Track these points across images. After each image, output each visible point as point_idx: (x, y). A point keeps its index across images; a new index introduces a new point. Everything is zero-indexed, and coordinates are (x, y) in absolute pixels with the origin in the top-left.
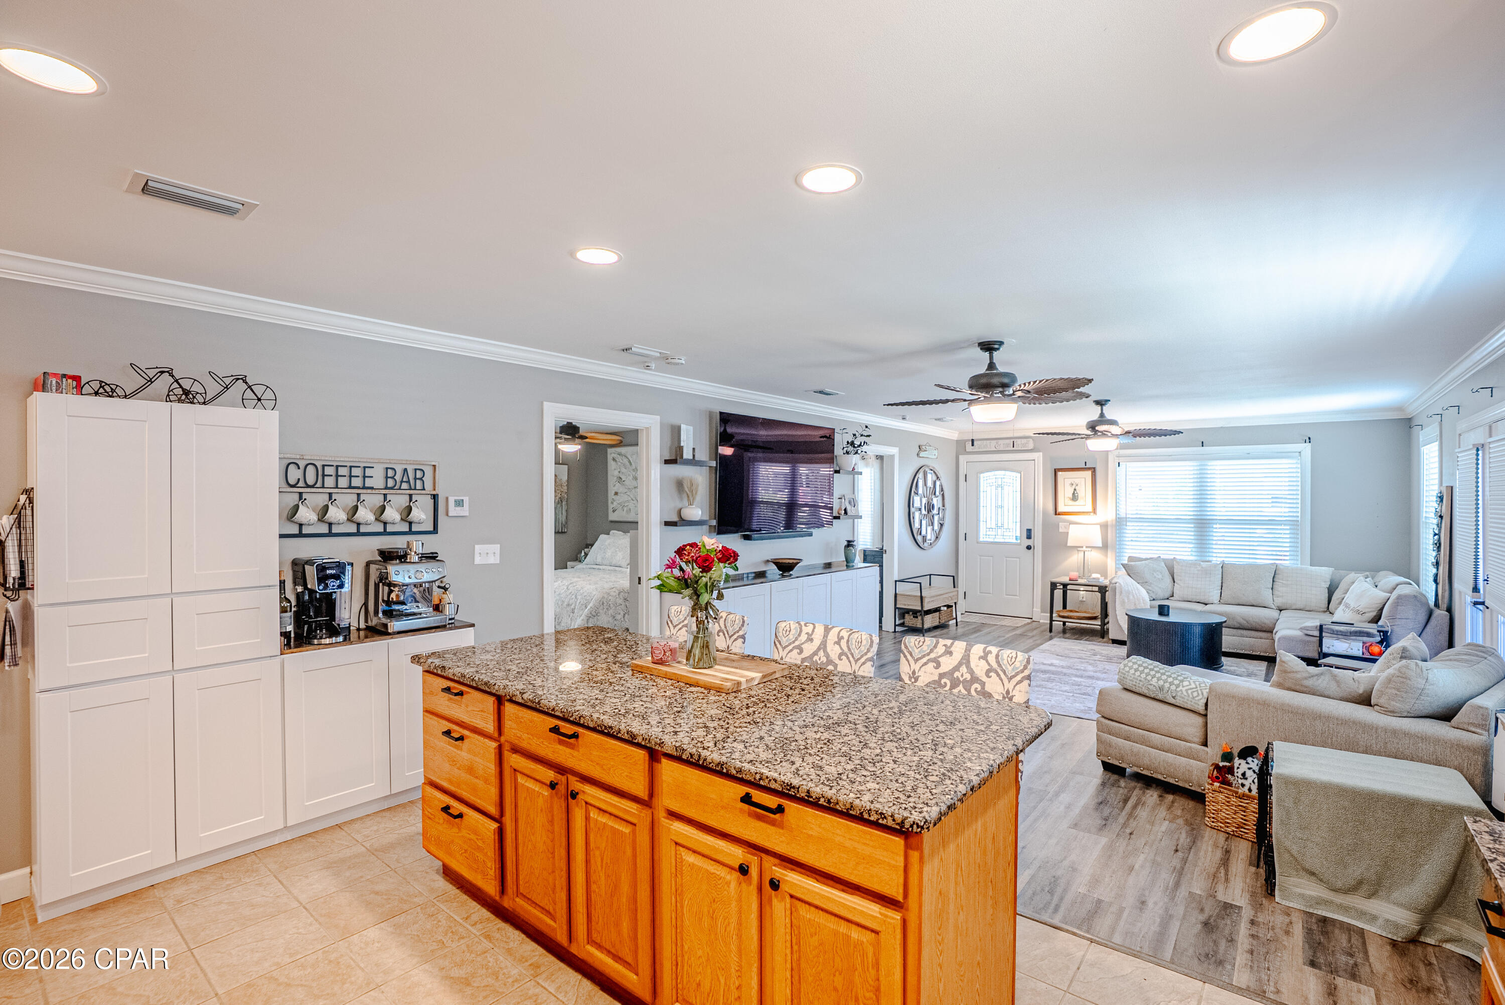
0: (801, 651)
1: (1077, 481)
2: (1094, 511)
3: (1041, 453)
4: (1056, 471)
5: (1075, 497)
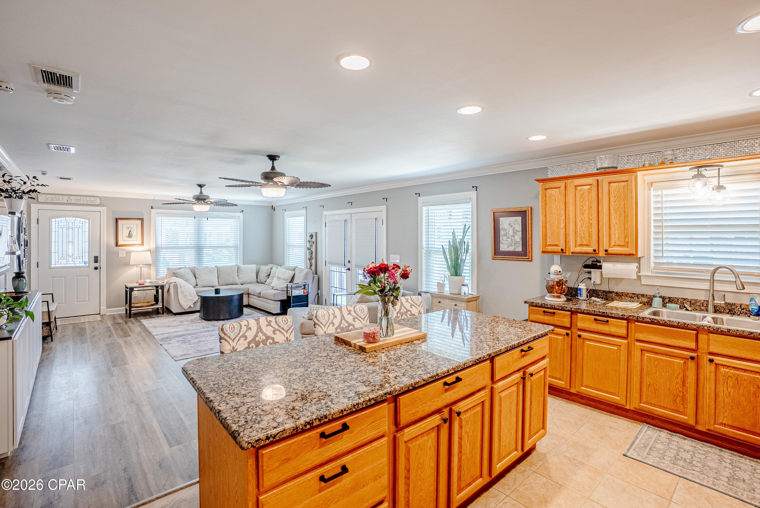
0: (334, 325)
1: (131, 226)
2: (142, 244)
3: (105, 208)
4: (117, 220)
5: (130, 236)
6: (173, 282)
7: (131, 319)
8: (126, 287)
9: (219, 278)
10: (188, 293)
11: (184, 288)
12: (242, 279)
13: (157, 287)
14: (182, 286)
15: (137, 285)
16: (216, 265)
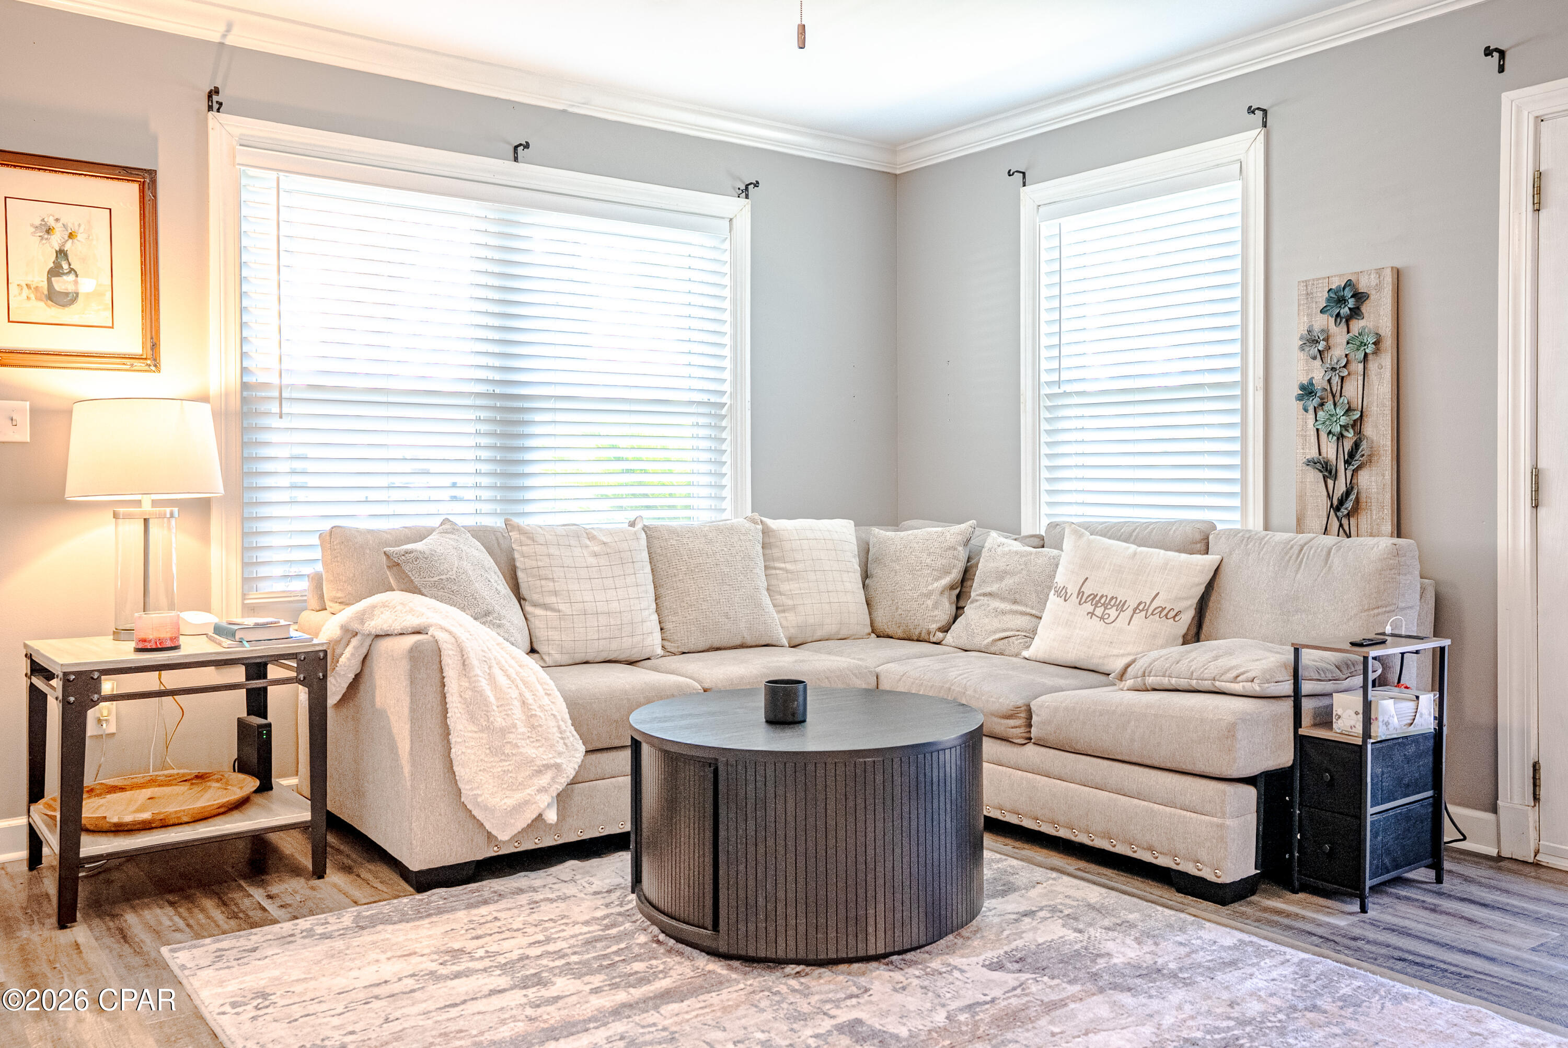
1: (71, 217)
2: (151, 354)
5: (59, 288)
6: (397, 627)
7: (80, 932)
8: (37, 669)
9: (667, 602)
10: (517, 712)
11: (491, 678)
12: (793, 608)
13: (257, 669)
14: (474, 661)
15: (125, 652)
16: (632, 516)
